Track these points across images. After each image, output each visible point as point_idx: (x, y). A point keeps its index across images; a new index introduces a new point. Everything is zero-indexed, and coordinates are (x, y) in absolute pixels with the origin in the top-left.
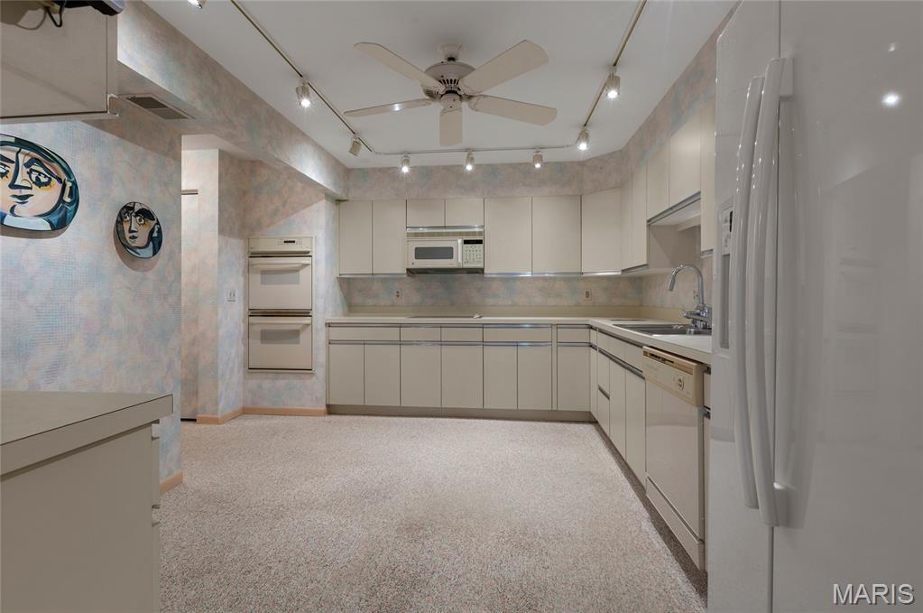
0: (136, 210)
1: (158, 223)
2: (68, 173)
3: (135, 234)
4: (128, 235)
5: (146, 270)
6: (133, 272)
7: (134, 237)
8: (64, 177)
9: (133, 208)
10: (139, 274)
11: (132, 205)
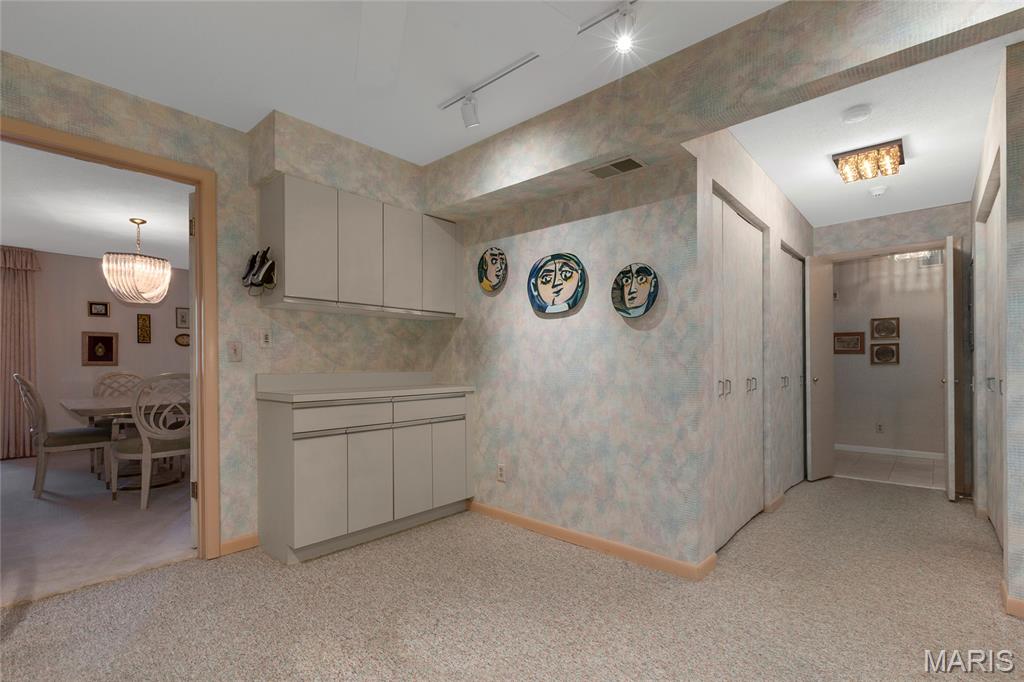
0: (634, 271)
1: (655, 277)
2: (578, 263)
3: (634, 295)
4: (627, 297)
5: (650, 328)
6: (637, 332)
7: (633, 298)
8: (577, 267)
9: (630, 271)
10: (643, 333)
11: (629, 268)
